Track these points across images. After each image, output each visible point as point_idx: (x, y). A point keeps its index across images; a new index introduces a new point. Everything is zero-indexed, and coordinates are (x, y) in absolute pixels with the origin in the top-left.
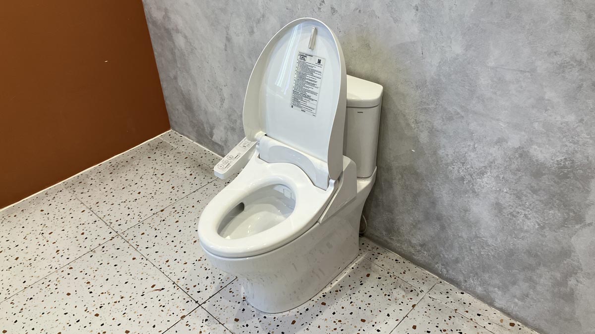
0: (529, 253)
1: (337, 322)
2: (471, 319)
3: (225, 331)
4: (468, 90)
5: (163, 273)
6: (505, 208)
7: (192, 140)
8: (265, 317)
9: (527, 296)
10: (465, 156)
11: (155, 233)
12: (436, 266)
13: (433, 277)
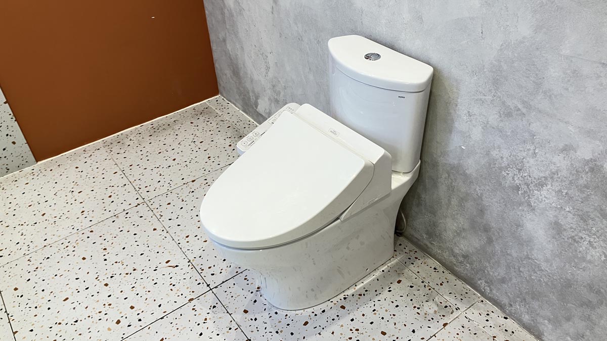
0: (590, 287)
1: (354, 330)
3: (231, 321)
4: (534, 82)
5: (181, 248)
6: (565, 230)
7: (239, 108)
8: (276, 313)
9: (583, 337)
10: (522, 162)
11: (181, 204)
12: (479, 282)
13: (474, 294)
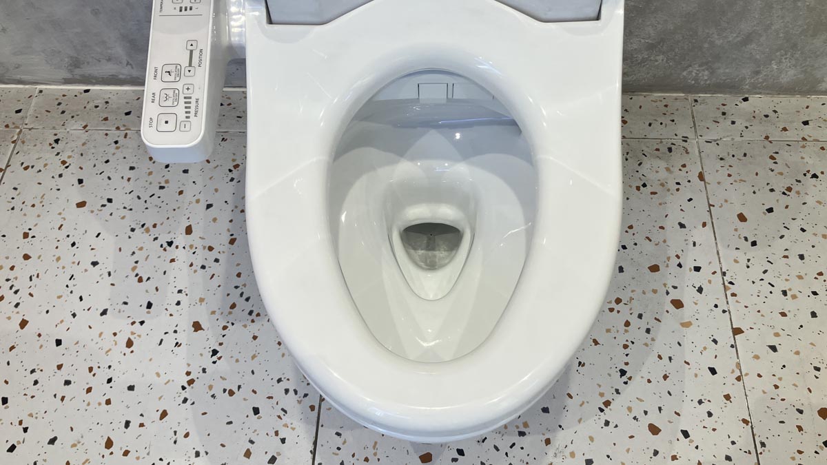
1: (613, 305)
2: (804, 139)
13: (676, 99)
